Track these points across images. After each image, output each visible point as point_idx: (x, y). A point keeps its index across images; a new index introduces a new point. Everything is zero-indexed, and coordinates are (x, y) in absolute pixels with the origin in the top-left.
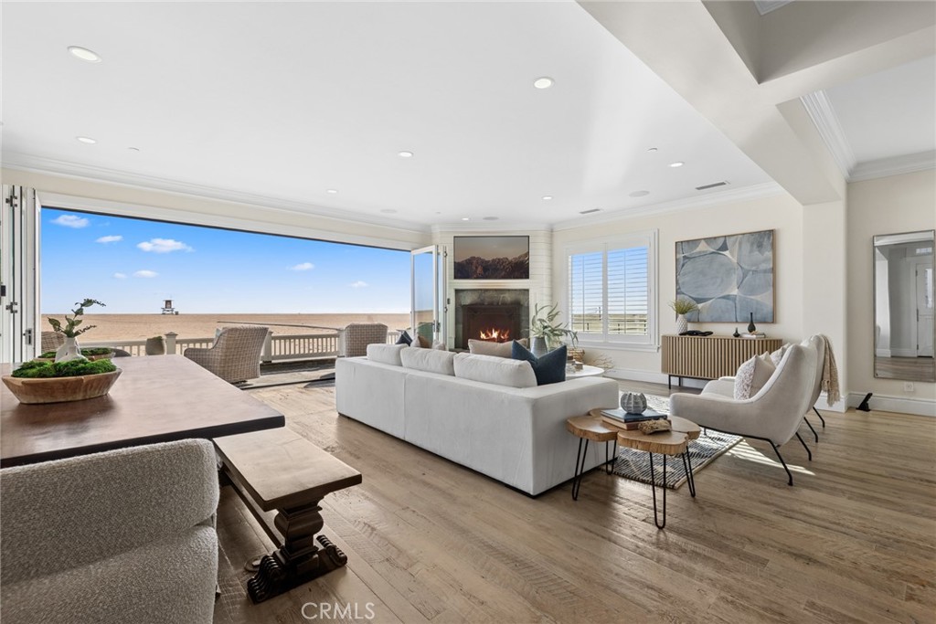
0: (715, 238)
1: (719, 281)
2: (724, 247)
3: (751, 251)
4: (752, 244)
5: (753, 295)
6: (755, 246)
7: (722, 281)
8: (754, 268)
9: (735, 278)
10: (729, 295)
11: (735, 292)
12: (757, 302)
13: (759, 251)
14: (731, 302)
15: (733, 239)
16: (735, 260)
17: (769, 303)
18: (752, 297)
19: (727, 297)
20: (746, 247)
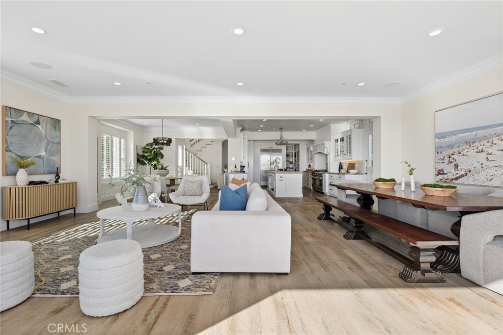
0: (33, 114)
1: (35, 145)
2: (38, 122)
3: (51, 130)
4: (52, 126)
5: (51, 156)
6: (53, 127)
7: (37, 145)
8: (52, 140)
9: (44, 145)
10: (40, 156)
11: (43, 154)
12: (54, 161)
13: (55, 130)
14: (41, 160)
15: (43, 118)
16: (43, 133)
17: (58, 162)
18: (51, 158)
19: (39, 157)
20: (49, 125)
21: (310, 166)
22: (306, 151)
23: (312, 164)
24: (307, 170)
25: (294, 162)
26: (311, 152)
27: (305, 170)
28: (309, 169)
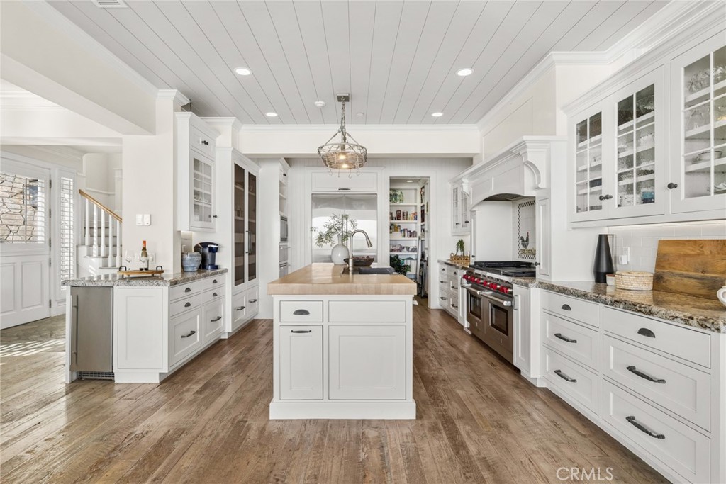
21: (461, 244)
22: (450, 200)
23: (467, 240)
24: (454, 258)
25: (419, 234)
26: (465, 198)
27: (447, 258)
28: (460, 253)
